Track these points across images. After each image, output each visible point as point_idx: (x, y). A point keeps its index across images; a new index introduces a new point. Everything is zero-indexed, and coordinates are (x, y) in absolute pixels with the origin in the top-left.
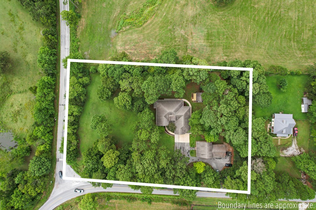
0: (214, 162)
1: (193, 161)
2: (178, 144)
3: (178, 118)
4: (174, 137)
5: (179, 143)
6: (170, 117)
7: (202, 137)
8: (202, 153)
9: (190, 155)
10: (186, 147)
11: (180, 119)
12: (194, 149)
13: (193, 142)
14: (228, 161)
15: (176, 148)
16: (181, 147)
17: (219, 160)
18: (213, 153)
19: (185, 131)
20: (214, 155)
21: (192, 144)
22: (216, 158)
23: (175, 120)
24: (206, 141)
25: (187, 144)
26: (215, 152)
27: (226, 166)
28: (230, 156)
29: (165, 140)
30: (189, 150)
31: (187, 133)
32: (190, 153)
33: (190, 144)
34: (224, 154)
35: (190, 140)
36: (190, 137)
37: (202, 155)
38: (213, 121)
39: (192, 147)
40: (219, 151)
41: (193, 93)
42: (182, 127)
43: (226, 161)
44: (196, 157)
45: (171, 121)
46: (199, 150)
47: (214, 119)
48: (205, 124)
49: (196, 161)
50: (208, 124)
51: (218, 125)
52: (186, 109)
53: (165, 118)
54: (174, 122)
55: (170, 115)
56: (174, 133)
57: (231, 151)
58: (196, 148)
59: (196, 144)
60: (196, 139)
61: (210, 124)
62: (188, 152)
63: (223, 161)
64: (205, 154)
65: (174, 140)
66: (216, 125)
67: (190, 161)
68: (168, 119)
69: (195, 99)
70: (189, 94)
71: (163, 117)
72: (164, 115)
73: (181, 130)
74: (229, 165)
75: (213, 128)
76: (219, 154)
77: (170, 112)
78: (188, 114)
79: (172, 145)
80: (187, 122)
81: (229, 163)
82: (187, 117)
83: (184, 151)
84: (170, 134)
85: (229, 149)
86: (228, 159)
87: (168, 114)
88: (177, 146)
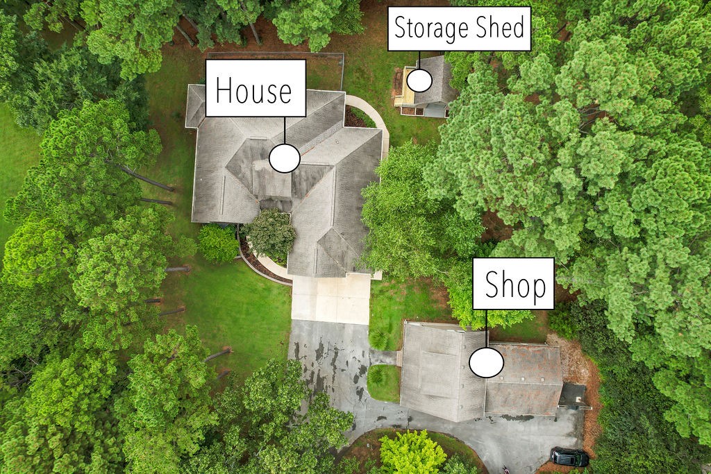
0: (493, 437)
1: (379, 424)
2: (306, 327)
3: (304, 185)
4: (289, 291)
5: (312, 324)
6: (261, 174)
7: (436, 301)
8: (428, 389)
9: (366, 392)
10: (349, 349)
11: (317, 186)
12: (389, 361)
13: (385, 323)
14: (569, 435)
15: (297, 350)
16: (321, 345)
17: (520, 426)
18: (492, 393)
19: (342, 258)
20: (497, 399)
21: (381, 335)
22: (507, 417)
23: (287, 193)
24: (456, 321)
25: (354, 332)
26: (502, 386)
27: (555, 463)
28: (577, 408)
29: (243, 304)
30: (365, 365)
31: (354, 270)
32: (368, 383)
33: (373, 334)
34: (550, 400)
35: (371, 311)
36: (372, 295)
37: (431, 397)
38: (517, 160)
39: (383, 349)
40: (523, 379)
41: (402, 65)
42: (325, 236)
43: (558, 435)
44: (397, 402)
45: (267, 200)
46: (413, 366)
47: (522, 146)
48: (457, 198)
49: (394, 426)
50: (479, 190)
51: (549, 201)
52: (355, 140)
53: (233, 177)
54: (285, 207)
55: (257, 159)
56: (285, 266)
57: (583, 383)
58: (399, 353)
59: (401, 336)
60: (402, 307)
61: (494, 189)
62: (358, 374)
63: (541, 435)
64: (448, 396)
65: (290, 305)
66: (535, 196)
67: (366, 422)
68: (248, 186)
69: (410, 97)
70: (381, 74)
71: (223, 173)
72: (226, 160)
73: (321, 249)
74: (572, 454)
75: (511, 221)
76: (522, 395)
77: (256, 142)
78: (367, 163)
79: (276, 334)
80: (355, 204)
81: (571, 446)
82: (358, 179)
83: (335, 368)
84: (268, 275)
85: (574, 372)
86: (566, 423)
87: (249, 152)
88: (304, 340)
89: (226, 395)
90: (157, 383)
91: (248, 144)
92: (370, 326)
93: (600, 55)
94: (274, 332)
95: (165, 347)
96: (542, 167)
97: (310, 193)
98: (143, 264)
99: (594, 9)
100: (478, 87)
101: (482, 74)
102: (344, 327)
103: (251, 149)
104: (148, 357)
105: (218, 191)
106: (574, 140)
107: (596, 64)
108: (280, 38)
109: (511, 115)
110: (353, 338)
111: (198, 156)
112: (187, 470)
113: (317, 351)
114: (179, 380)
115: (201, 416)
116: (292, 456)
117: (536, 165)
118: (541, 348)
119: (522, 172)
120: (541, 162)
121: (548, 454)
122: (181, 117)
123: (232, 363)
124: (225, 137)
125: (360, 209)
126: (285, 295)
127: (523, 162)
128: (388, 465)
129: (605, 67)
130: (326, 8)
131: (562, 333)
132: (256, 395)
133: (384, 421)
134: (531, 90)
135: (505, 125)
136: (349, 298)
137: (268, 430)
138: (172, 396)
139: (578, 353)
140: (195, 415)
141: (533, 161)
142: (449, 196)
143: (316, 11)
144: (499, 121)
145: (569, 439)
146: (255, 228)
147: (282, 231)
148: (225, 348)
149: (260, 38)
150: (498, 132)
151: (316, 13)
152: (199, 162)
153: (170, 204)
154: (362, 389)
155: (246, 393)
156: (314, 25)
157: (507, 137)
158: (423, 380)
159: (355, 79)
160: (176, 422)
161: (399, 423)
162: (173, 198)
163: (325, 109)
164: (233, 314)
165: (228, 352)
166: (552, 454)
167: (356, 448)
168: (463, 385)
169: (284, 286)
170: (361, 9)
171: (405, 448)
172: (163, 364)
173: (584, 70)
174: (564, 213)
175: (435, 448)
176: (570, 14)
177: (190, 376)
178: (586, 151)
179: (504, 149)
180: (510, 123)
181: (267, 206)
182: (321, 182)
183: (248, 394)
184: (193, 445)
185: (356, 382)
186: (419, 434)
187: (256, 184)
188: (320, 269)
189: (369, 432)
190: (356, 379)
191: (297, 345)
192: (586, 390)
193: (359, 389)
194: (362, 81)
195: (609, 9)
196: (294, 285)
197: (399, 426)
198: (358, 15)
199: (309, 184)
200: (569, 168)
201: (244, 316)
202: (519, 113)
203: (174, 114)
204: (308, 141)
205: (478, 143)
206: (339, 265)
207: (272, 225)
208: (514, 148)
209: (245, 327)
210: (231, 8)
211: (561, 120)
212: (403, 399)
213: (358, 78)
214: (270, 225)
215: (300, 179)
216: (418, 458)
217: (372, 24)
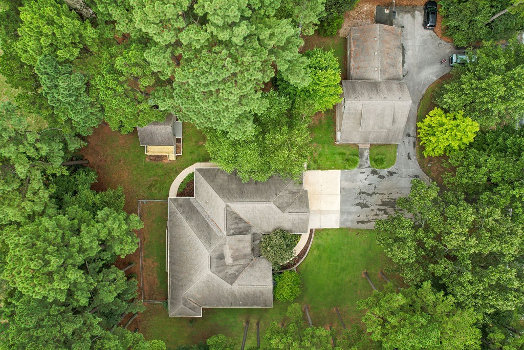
0: (419, 72)
1: (414, 158)
2: (345, 217)
3: (241, 225)
4: (318, 231)
5: (342, 212)
6: (235, 259)
7: (320, 121)
8: (388, 124)
9: (390, 169)
10: (359, 183)
11: (241, 215)
12: (366, 154)
13: (339, 158)
14: (413, 17)
15: (362, 222)
16: (358, 204)
17: (409, 53)
18: (387, 76)
19: (294, 193)
20: (392, 72)
21: (348, 160)
22: (403, 62)
23: (248, 237)
24: (336, 106)
25: (346, 180)
26: (383, 69)
27: (435, 26)
28: (394, 12)
29: (330, 265)
30: (371, 171)
31: (301, 184)
32: (383, 168)
33: (347, 166)
34: (390, 32)
35: (330, 169)
36: (318, 169)
37: (394, 121)
38: (228, 70)
39: (358, 158)
40: (376, 54)
41: (144, 156)
42: (279, 207)
43: (414, 24)
44: (396, 146)
45: (253, 252)
46: (371, 136)
47: (217, 67)
48: (253, 113)
49: (414, 147)
50: (250, 97)
51: (256, 44)
52: (204, 188)
53: (239, 279)
54: (258, 238)
55: (225, 262)
56: (300, 235)
57: (374, 8)
58: (360, 146)
59: (348, 145)
60: (326, 145)
61: (250, 86)
62: (378, 176)
63: (415, 37)
64: (393, 109)
65: (329, 229)
66: (253, 55)
67: (414, 167)
68: (244, 267)
69: (168, 149)
70: (151, 171)
71: (236, 287)
72: (226, 285)
73: (288, 210)
74: (428, 13)
75: (272, 72)
76: (388, 54)
77: (212, 264)
78: (221, 179)
79: (351, 239)
80: (253, 186)
81: (421, 15)
82: (234, 185)
83: (374, 193)
84: (308, 247)
85: (367, 15)
86: (404, 19)
87: (220, 268)
88: (354, 217)
89: (406, 275)
90: (406, 331)
91: (214, 270)
92: (342, 169)
93: (146, 13)
94: (350, 240)
95: (376, 324)
96: (231, 52)
97: (246, 220)
98: (315, 346)
99: (105, 17)
100: (169, 102)
101: (158, 99)
102: (344, 188)
103: (217, 267)
104: (384, 337)
105: (250, 289)
106: (213, 29)
107: (153, 16)
108: (134, 251)
109: (193, 76)
110: (351, 181)
111: (223, 306)
112: (467, 303)
113: (362, 207)
114: (401, 313)
115: (425, 294)
116: (450, 224)
117: (230, 55)
118: (352, 41)
119: (236, 66)
120: (228, 52)
121: (428, 32)
122: (192, 320)
123: (375, 271)
124: (209, 287)
125: (256, 183)
126: (321, 234)
127: (229, 65)
128: (445, 151)
129: (156, 9)
130: (111, 219)
131: (339, 26)
132: (405, 254)
133: (411, 155)
134: (171, 62)
135: (200, 80)
136: (321, 185)
137: (430, 243)
138: (414, 319)
139: (353, 13)
140: (424, 299)
141: (228, 59)
142: (252, 118)
143: (114, 226)
144: (198, 85)
145: (416, 16)
146: (275, 260)
147: (276, 240)
148: (364, 276)
149: (130, 264)
150: (206, 85)
151: (115, 226)
152: (227, 305)
153: (258, 324)
154: (389, 172)
155: (404, 261)
156: (124, 227)
157: (211, 78)
158: (382, 128)
159: (156, 191)
160: (431, 313)
161: (412, 144)
162: (253, 321)
163: (183, 213)
164: (338, 271)
165: (366, 273)
166: (428, 29)
167: (432, 174)
168: (384, 98)
169: (315, 235)
170: (106, 190)
171: (433, 139)
172: (389, 326)
173: (157, 24)
174: (266, 33)
175: (431, 117)
176: (109, 35)
177: (397, 305)
178: (221, 19)
179: (219, 80)
180: (199, 77)
181: (258, 252)
182: (238, 212)
183: (404, 260)
184: (449, 300)
185: (383, 177)
186: (420, 128)
187: (243, 262)
188: (303, 210)
189: (420, 165)
190: (382, 177)
191: (358, 222)
192: (379, 6)
193: (388, 174)
194: (158, 185)
195: (106, 7)
196: (314, 228)
197: (414, 143)
198: (110, 192)
199: (239, 222)
200: (233, 32)
201: (339, 264)
202: (191, 70)
203: (190, 325)
204: (208, 225)
205: (214, 99)
206: (299, 195)
207: (272, 247)
208: (219, 73)
209: (347, 262)
210: (115, 290)
211: (196, 38)
212: (395, 142)
213: (156, 189)
214: (272, 249)
215: (237, 229)
216: (440, 129)
217: (115, 180)
